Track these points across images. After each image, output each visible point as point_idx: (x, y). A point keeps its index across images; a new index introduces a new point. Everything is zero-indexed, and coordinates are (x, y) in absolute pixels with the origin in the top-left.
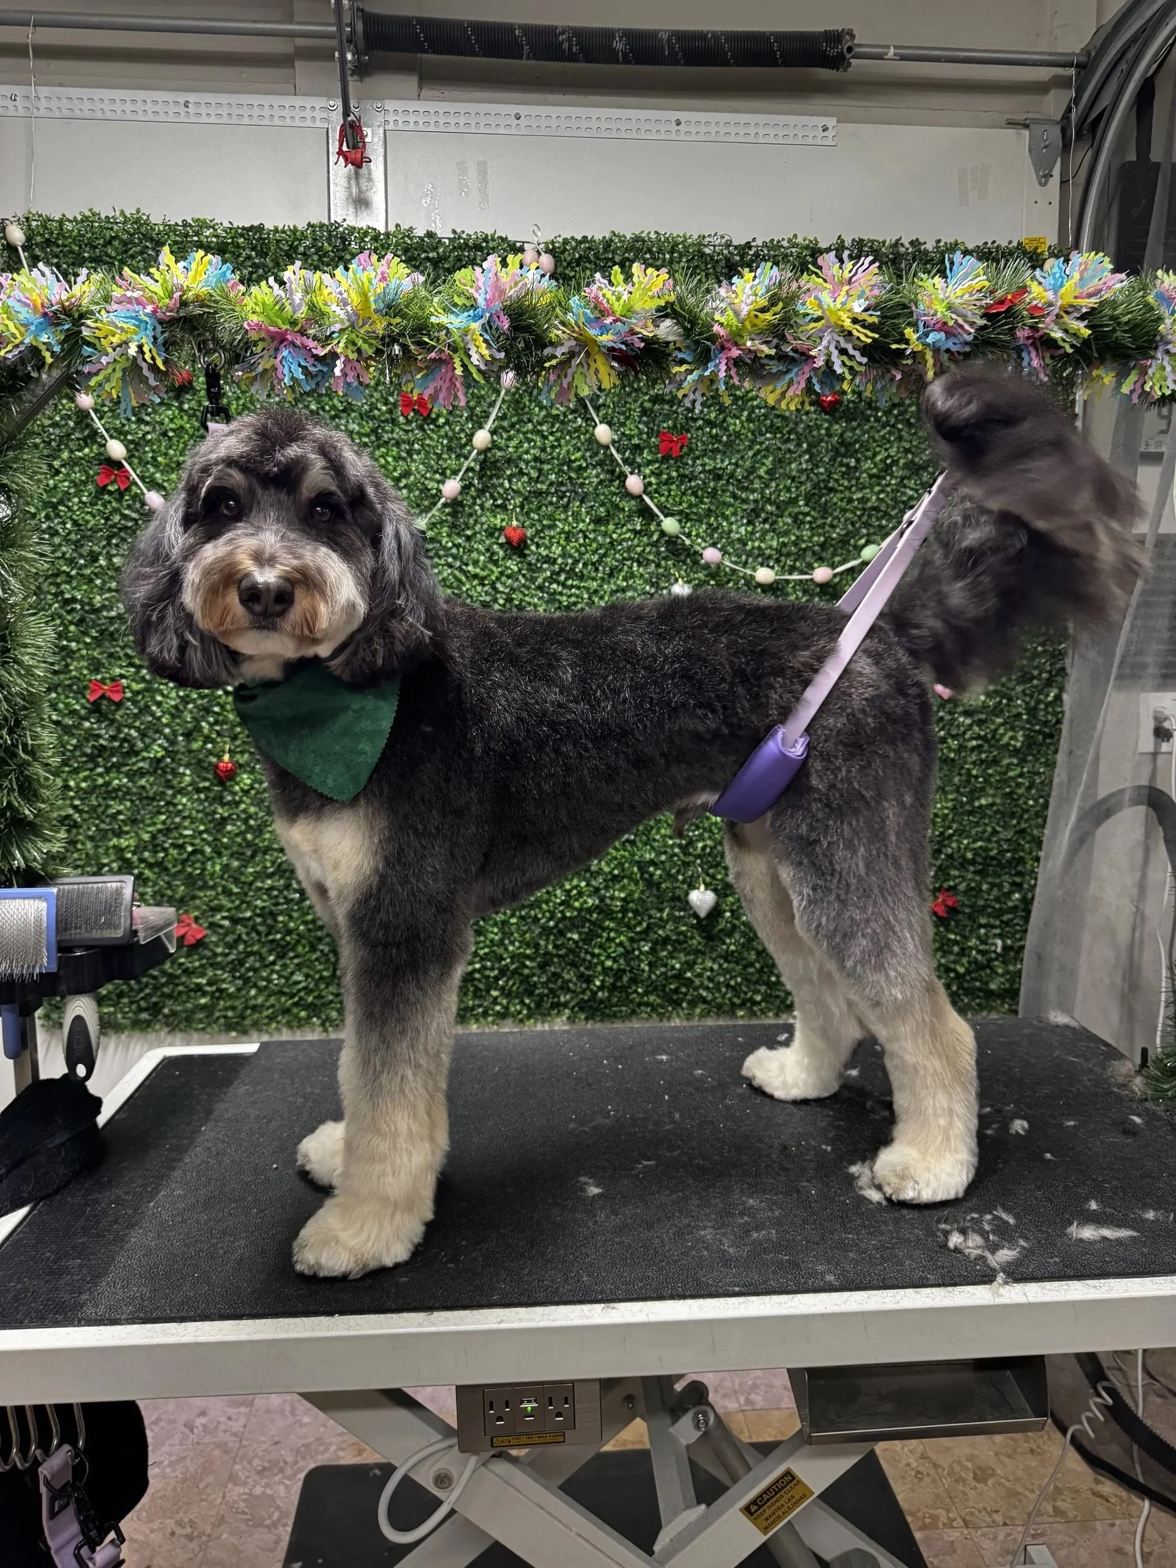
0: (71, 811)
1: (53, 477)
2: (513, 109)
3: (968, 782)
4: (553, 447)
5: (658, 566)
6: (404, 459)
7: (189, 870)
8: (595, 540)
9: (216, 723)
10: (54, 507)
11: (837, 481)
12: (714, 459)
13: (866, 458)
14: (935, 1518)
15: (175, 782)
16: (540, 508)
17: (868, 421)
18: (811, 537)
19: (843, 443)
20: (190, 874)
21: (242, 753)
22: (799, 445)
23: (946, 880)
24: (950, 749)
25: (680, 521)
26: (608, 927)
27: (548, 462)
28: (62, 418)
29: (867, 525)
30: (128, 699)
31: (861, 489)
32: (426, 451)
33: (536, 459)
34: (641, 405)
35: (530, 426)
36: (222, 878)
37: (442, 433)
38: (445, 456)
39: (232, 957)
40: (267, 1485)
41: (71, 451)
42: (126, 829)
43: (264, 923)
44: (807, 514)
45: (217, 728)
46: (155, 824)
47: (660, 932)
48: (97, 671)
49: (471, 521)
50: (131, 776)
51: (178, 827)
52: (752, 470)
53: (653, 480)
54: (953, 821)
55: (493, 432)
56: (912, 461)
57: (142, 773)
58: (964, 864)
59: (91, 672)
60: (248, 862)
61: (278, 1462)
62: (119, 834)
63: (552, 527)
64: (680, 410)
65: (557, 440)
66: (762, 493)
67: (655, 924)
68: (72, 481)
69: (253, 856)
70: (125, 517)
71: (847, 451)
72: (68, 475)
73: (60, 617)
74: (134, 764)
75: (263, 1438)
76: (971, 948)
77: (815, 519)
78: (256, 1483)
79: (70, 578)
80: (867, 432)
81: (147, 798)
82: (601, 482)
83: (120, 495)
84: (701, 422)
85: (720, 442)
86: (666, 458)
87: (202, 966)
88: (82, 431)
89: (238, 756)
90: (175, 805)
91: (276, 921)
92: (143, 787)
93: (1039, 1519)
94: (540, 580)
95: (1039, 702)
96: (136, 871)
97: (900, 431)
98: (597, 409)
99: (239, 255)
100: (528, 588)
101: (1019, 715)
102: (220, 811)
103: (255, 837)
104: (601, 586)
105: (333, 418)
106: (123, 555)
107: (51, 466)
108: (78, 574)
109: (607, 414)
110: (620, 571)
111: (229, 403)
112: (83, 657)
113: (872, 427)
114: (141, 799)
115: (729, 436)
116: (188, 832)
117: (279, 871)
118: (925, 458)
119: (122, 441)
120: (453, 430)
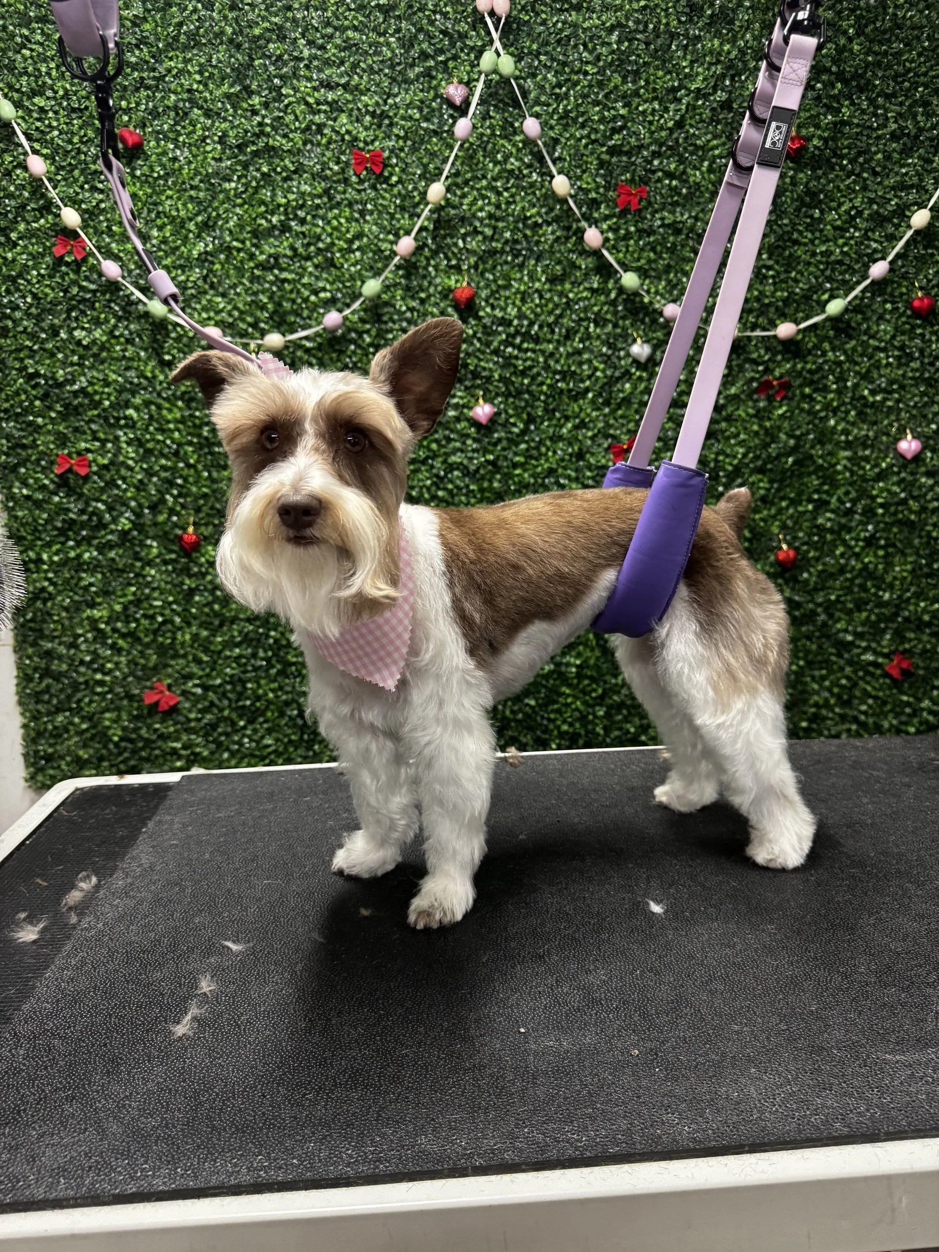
0: (46, 584)
1: (11, 250)
3: (928, 543)
4: (508, 203)
5: (615, 326)
6: (357, 220)
7: (160, 639)
8: (551, 299)
9: (180, 495)
10: (14, 280)
11: (800, 233)
12: (673, 212)
13: (831, 209)
15: (143, 554)
16: (494, 267)
17: (833, 169)
18: (773, 293)
19: (809, 192)
20: (162, 644)
21: (206, 525)
23: (902, 643)
24: (911, 511)
25: (639, 277)
26: (564, 694)
27: (503, 219)
28: (16, 189)
29: (829, 279)
30: (95, 473)
31: (824, 242)
32: (381, 211)
33: (491, 216)
34: (598, 158)
35: (484, 183)
36: (192, 646)
37: (395, 191)
38: (398, 216)
39: (205, 721)
41: (28, 223)
42: (99, 600)
43: (233, 690)
44: (769, 268)
45: (181, 500)
46: (125, 595)
47: (616, 698)
48: (63, 445)
49: (426, 283)
50: (101, 549)
51: (148, 598)
53: (610, 235)
54: (911, 584)
55: (448, 190)
56: (877, 212)
57: (110, 546)
58: (920, 626)
59: (57, 447)
60: (216, 631)
62: (92, 605)
63: (508, 287)
64: (639, 161)
65: (512, 196)
67: (610, 689)
68: (30, 254)
69: (221, 625)
70: (82, 288)
71: (812, 200)
72: (26, 247)
73: (26, 392)
74: (103, 537)
76: (923, 710)
77: (778, 273)
79: (32, 353)
80: (832, 181)
81: (118, 570)
82: (557, 239)
83: (77, 266)
84: (660, 174)
87: (176, 731)
88: (38, 200)
89: (203, 529)
90: (144, 577)
91: (245, 688)
92: (113, 560)
94: (495, 344)
96: (110, 641)
97: (865, 180)
98: (554, 162)
99: (185, 9)
100: (483, 353)
102: (187, 582)
103: (223, 607)
104: (557, 349)
105: (285, 180)
106: (83, 328)
107: (8, 238)
108: (41, 348)
109: (563, 167)
110: (577, 332)
111: (181, 168)
112: (49, 432)
113: (837, 176)
114: (111, 571)
115: (689, 188)
116: (158, 603)
117: (247, 640)
118: (890, 208)
119: (77, 210)
120: (406, 188)
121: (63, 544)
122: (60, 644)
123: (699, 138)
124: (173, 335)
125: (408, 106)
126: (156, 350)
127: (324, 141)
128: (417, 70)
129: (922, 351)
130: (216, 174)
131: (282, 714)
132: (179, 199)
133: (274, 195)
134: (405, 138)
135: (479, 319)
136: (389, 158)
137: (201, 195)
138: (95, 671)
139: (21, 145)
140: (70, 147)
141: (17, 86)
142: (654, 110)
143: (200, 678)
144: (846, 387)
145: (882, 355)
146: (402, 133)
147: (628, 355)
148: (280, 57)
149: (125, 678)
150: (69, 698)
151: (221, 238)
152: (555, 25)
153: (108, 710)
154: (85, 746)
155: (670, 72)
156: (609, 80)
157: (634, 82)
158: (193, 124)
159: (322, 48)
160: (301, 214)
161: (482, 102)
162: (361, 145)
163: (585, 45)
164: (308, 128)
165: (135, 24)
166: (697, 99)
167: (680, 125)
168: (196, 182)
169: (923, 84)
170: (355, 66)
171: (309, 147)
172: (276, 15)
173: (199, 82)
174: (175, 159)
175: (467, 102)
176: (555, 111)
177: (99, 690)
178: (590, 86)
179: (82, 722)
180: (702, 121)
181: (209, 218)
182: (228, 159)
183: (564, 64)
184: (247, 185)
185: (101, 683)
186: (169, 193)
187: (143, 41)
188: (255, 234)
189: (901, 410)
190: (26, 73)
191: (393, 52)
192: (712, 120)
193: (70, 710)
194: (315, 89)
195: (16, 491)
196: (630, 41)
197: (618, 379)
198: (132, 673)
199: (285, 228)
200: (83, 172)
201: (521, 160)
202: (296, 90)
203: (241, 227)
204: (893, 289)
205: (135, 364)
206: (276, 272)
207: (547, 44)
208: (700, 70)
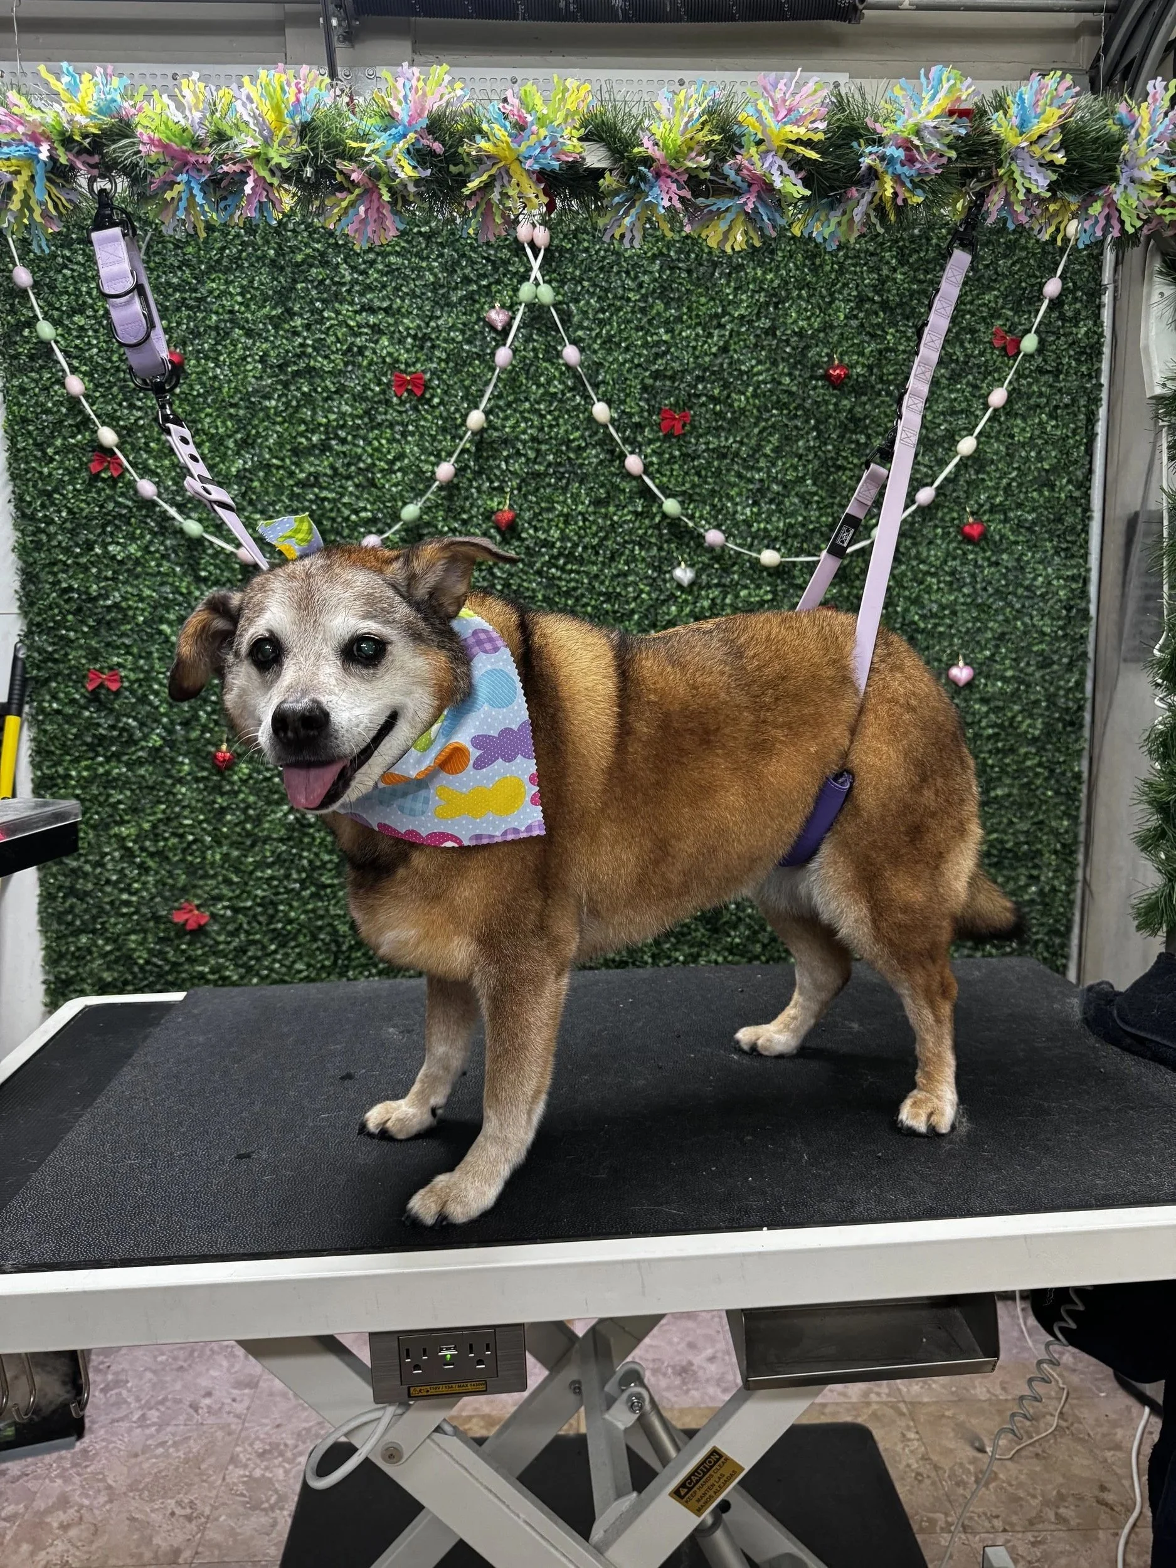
1: (47, 465)
2: (509, 73)
4: (551, 426)
5: (660, 549)
6: (398, 441)
7: (190, 858)
8: (594, 522)
9: (214, 712)
10: (49, 495)
11: (846, 458)
12: (718, 437)
13: (878, 434)
14: (932, 1522)
15: (174, 772)
16: (537, 490)
17: (879, 394)
18: (818, 518)
19: (853, 419)
20: (191, 863)
22: (807, 422)
25: (682, 503)
27: (545, 442)
28: (54, 405)
30: (126, 689)
32: (421, 432)
33: (534, 439)
34: (642, 382)
35: (527, 405)
36: (222, 867)
37: (437, 413)
38: (440, 437)
39: (234, 944)
40: (267, 1468)
41: (65, 438)
42: (127, 818)
43: (264, 913)
44: (815, 494)
45: (215, 717)
46: (154, 813)
48: (96, 660)
49: (468, 504)
50: (130, 765)
51: (178, 816)
52: (758, 448)
53: (655, 460)
55: (487, 413)
57: (140, 762)
60: (248, 851)
61: (278, 1445)
62: (122, 823)
63: (551, 509)
64: (682, 386)
65: (556, 419)
66: (769, 473)
68: (66, 469)
69: (253, 845)
70: (119, 504)
71: (856, 426)
72: (62, 462)
73: (58, 606)
74: (134, 753)
75: (264, 1421)
77: (823, 498)
78: (257, 1466)
79: (66, 568)
80: (878, 407)
81: (147, 787)
82: (601, 462)
83: (113, 482)
84: (704, 398)
85: (724, 419)
86: (668, 437)
87: (203, 954)
88: (75, 416)
89: (236, 746)
90: (174, 795)
91: (277, 911)
92: (143, 777)
93: (1040, 1526)
94: (538, 565)
95: (1059, 688)
96: (137, 860)
98: (596, 386)
99: (228, 233)
100: (526, 573)
101: (1036, 703)
102: (219, 800)
103: (255, 827)
104: (602, 570)
105: (326, 400)
106: (118, 543)
107: (44, 453)
108: (76, 563)
109: (605, 392)
110: (622, 554)
111: (220, 389)
112: (81, 647)
113: (883, 402)
114: (140, 788)
115: (733, 413)
116: (187, 822)
117: (279, 860)
118: (940, 433)
119: (113, 428)
120: (448, 410)
121: (93, 759)
122: (86, 862)
123: (744, 363)
124: (210, 551)
125: (451, 329)
126: (193, 567)
127: (365, 363)
128: (460, 293)
129: (973, 576)
130: (256, 392)
131: (315, 939)
132: (218, 417)
133: (314, 413)
134: (447, 361)
135: (523, 540)
136: (430, 380)
137: (241, 412)
138: (122, 891)
139: (58, 362)
140: (109, 365)
141: (57, 305)
142: (697, 335)
143: (230, 899)
144: (897, 612)
145: (934, 580)
146: (444, 356)
147: (672, 578)
148: (322, 282)
149: (152, 899)
150: (94, 919)
151: (260, 455)
152: (597, 252)
153: (134, 932)
154: (109, 969)
155: (713, 299)
156: (652, 307)
157: (678, 308)
158: (234, 343)
159: (364, 273)
160: (341, 433)
161: (524, 325)
162: (403, 367)
163: (628, 273)
164: (349, 349)
165: (177, 247)
166: (742, 325)
167: (725, 349)
168: (236, 399)
169: (969, 312)
170: (397, 289)
171: (350, 368)
172: (318, 242)
173: (241, 304)
174: (215, 377)
175: (508, 326)
176: (598, 335)
177: (125, 910)
178: (633, 312)
179: (106, 944)
180: (746, 346)
181: (248, 435)
182: (269, 377)
183: (606, 291)
184: (287, 404)
185: (127, 903)
186: (209, 410)
187: (185, 263)
188: (295, 452)
189: (953, 636)
190: (67, 293)
191: (435, 276)
192: (756, 345)
193: (94, 931)
194: (356, 312)
195: (46, 705)
196: (672, 269)
197: (664, 602)
198: (160, 894)
199: (325, 447)
200: (121, 389)
201: (564, 383)
202: (338, 313)
203: (280, 444)
204: (945, 514)
205: (171, 580)
206: (316, 490)
207: (590, 270)
208: (744, 297)
